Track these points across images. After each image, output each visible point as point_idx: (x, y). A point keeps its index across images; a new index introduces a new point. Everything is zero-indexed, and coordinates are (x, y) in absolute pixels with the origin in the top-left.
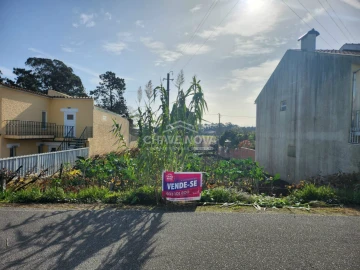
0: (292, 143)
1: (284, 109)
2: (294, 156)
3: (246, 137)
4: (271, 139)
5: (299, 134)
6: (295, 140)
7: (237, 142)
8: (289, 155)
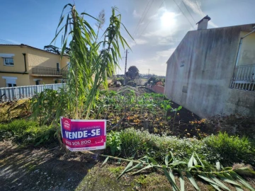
0: (186, 85)
1: (182, 66)
2: (186, 92)
3: (160, 80)
4: (174, 82)
5: (191, 80)
6: (188, 84)
7: (156, 83)
8: (183, 91)
